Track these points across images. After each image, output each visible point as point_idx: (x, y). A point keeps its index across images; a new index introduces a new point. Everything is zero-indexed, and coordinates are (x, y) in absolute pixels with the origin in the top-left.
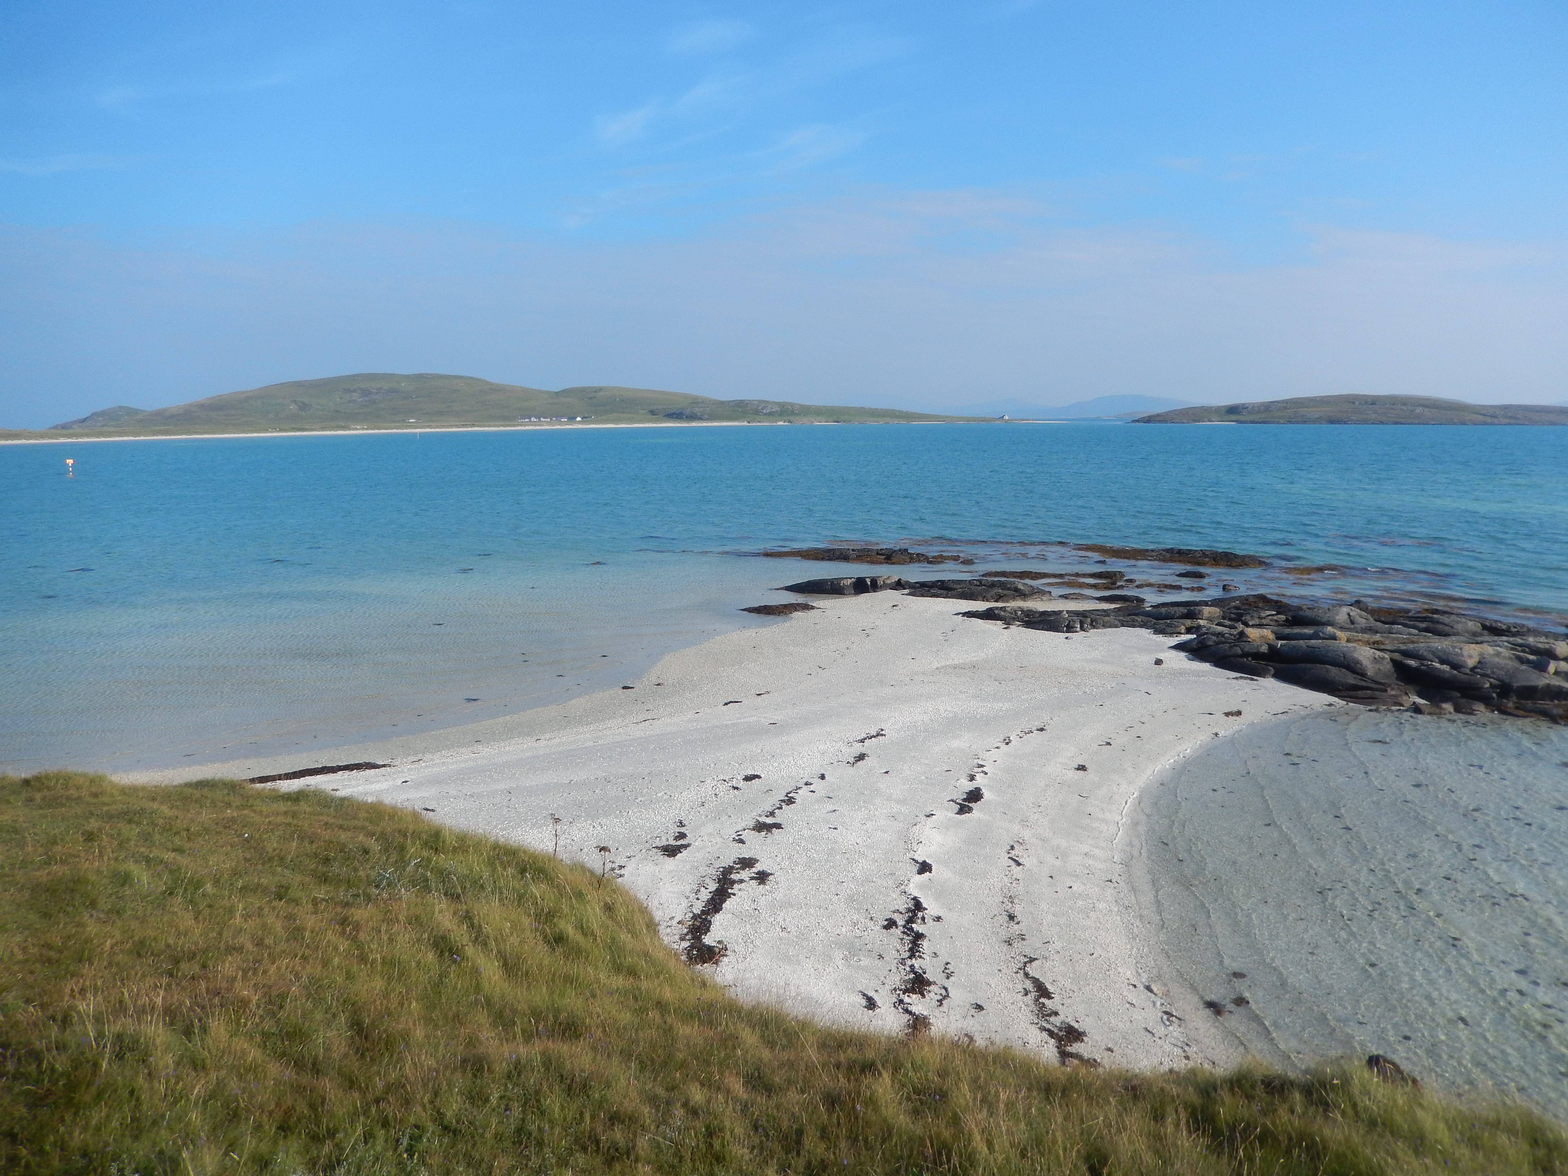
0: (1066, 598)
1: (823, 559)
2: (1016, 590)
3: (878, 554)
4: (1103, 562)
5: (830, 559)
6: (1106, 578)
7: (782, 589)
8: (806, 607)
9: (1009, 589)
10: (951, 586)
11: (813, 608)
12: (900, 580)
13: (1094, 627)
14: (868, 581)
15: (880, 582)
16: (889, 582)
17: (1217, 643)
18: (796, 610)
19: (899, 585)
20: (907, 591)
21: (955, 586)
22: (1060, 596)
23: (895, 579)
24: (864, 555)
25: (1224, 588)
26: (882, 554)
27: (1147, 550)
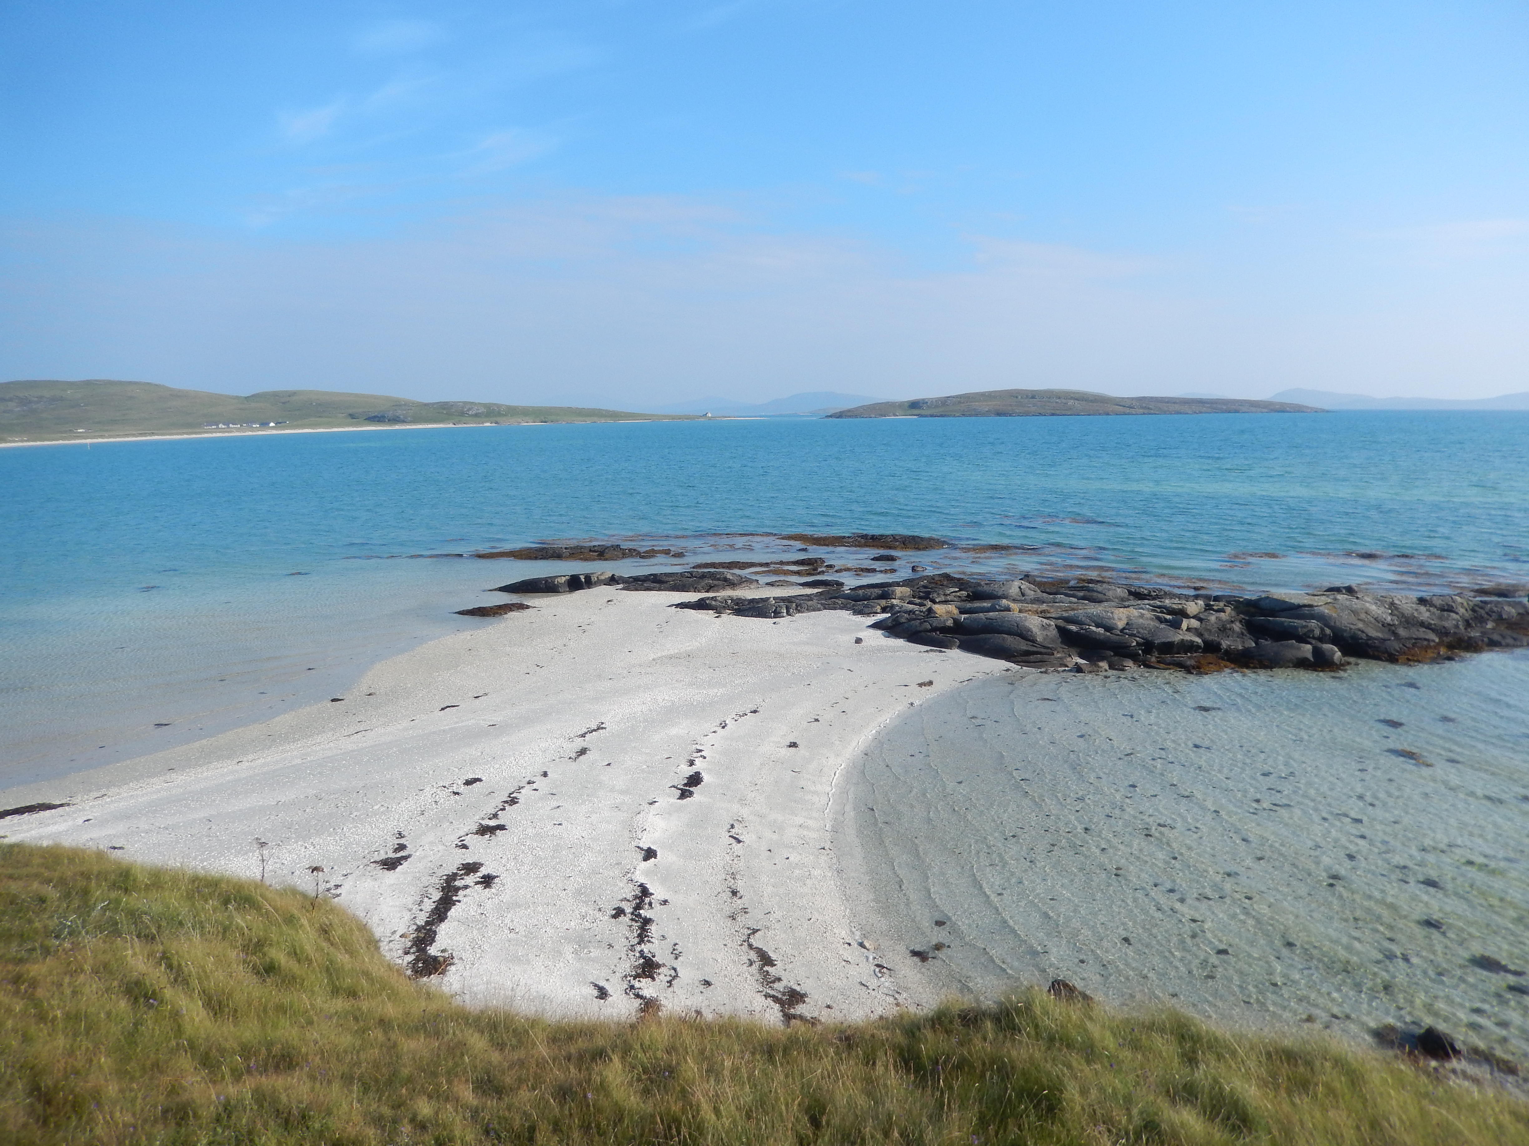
0: (773, 585)
1: (536, 558)
2: (726, 580)
3: (590, 551)
4: (805, 550)
5: (543, 558)
6: (808, 564)
7: (496, 590)
8: (521, 607)
9: (719, 579)
10: (664, 579)
11: (528, 607)
12: (613, 575)
13: (799, 612)
14: (582, 578)
15: (594, 579)
16: (603, 578)
17: (909, 620)
18: (511, 610)
19: (613, 580)
20: (621, 586)
21: (667, 579)
22: (767, 584)
23: (609, 574)
24: (577, 553)
25: (914, 569)
26: (595, 551)
27: (844, 537)
